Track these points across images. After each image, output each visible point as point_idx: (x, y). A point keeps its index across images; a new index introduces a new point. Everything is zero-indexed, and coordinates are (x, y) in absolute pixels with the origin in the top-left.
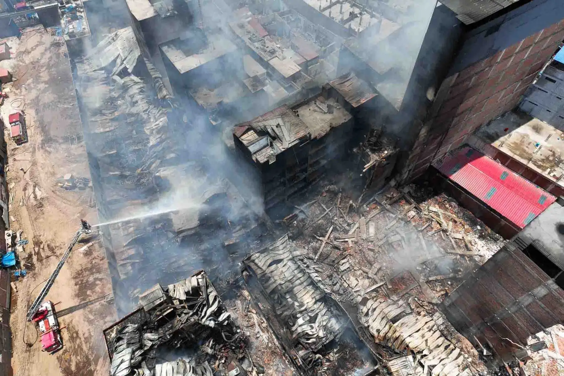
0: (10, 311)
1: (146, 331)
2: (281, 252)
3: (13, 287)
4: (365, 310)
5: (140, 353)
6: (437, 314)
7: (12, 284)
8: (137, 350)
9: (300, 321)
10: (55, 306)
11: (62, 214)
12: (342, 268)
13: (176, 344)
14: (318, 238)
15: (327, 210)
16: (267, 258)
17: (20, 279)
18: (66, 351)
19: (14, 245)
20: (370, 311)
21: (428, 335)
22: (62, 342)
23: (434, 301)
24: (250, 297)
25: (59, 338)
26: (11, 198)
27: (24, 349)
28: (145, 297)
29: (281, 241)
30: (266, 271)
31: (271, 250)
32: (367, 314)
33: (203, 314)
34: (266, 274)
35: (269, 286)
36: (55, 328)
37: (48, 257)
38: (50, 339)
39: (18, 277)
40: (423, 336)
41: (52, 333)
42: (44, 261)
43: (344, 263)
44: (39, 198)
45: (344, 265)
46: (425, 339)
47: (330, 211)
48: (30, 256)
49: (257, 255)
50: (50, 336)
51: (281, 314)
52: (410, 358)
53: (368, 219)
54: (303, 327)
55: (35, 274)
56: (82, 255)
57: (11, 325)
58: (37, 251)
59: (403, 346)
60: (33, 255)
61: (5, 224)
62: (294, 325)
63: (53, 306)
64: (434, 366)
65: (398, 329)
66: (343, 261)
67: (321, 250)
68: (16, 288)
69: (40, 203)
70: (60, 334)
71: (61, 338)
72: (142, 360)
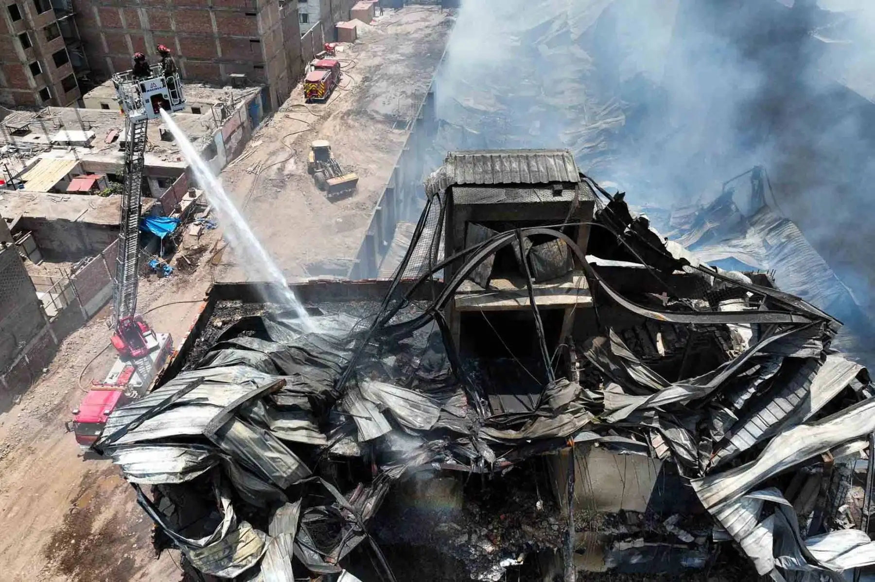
0: (87, 321)
11: (308, 210)
17: (152, 276)
19: (189, 215)
26: (240, 157)
27: (43, 411)
37: (231, 263)
38: (103, 407)
39: (153, 271)
41: (116, 396)
42: (219, 268)
44: (286, 172)
48: (201, 250)
50: (107, 400)
55: (186, 282)
57: (64, 347)
58: (218, 248)
60: (208, 251)
69: (283, 181)
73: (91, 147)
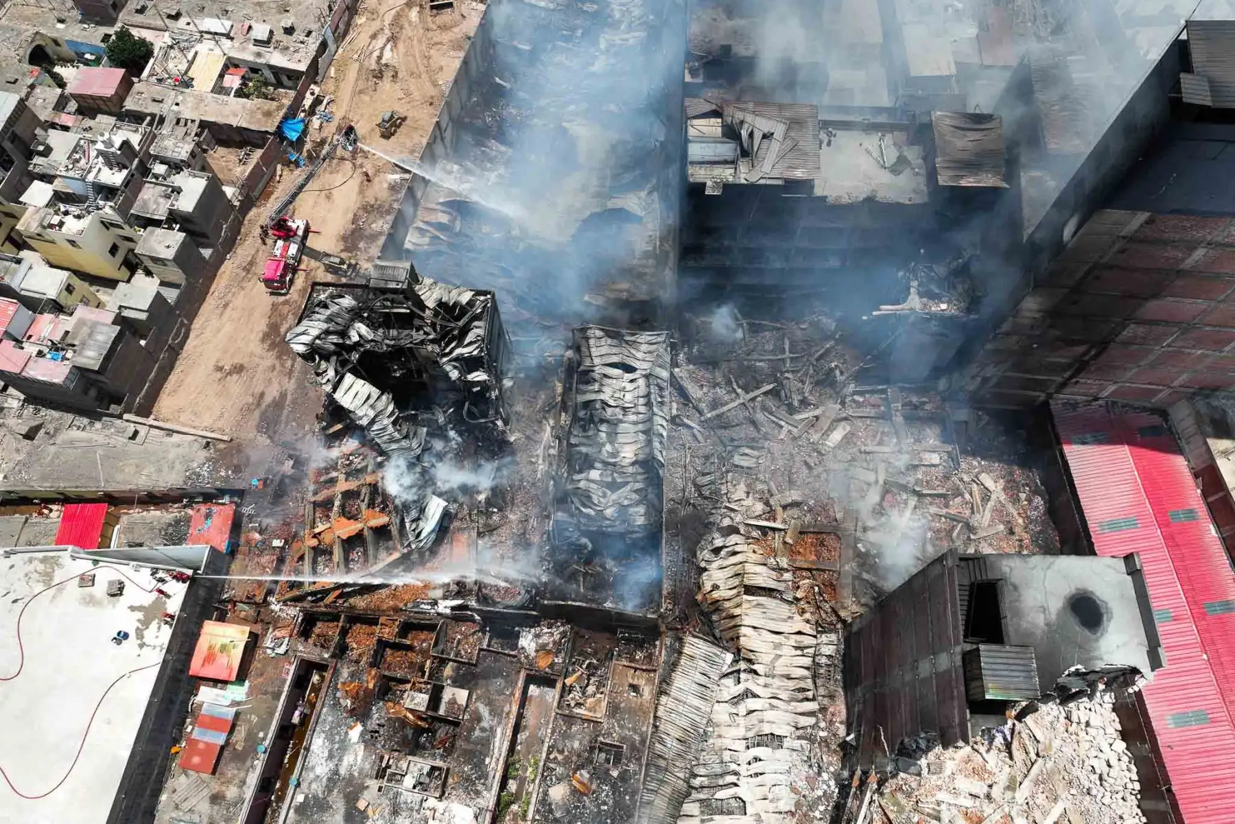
0: (255, 201)
1: (362, 320)
2: (640, 355)
3: (279, 173)
4: (719, 542)
5: (335, 341)
6: (833, 637)
7: (279, 167)
8: (333, 333)
9: (594, 474)
10: (310, 234)
12: (737, 460)
13: (395, 371)
14: (735, 387)
15: (787, 353)
16: (615, 350)
17: (292, 166)
18: (286, 302)
19: (312, 112)
20: (726, 550)
21: (787, 651)
22: (290, 287)
23: (843, 614)
24: (560, 399)
25: (288, 279)
26: (348, 38)
27: (244, 265)
28: (382, 267)
29: (650, 338)
30: (596, 368)
31: (627, 342)
32: (717, 551)
33: (447, 350)
34: (593, 371)
35: (585, 392)
36: (292, 262)
37: (343, 159)
38: (276, 271)
39: (291, 162)
40: (778, 646)
41: (282, 264)
42: (335, 161)
43: (747, 455)
44: (383, 61)
45: (744, 457)
46: (779, 652)
47: (792, 359)
48: (323, 142)
49: (599, 333)
50: (278, 266)
51: (576, 445)
52: (729, 657)
53: (844, 415)
54: (593, 485)
55: (313, 172)
56: (386, 186)
57: (246, 222)
58: (334, 141)
59: (731, 634)
60: (327, 144)
61: (317, 74)
62: (580, 472)
63: (307, 230)
64: (755, 696)
65: (745, 606)
66: (747, 451)
67: (725, 408)
68: (281, 176)
69: (381, 71)
70: (294, 274)
71: (292, 281)
72: (335, 353)
73: (232, 39)
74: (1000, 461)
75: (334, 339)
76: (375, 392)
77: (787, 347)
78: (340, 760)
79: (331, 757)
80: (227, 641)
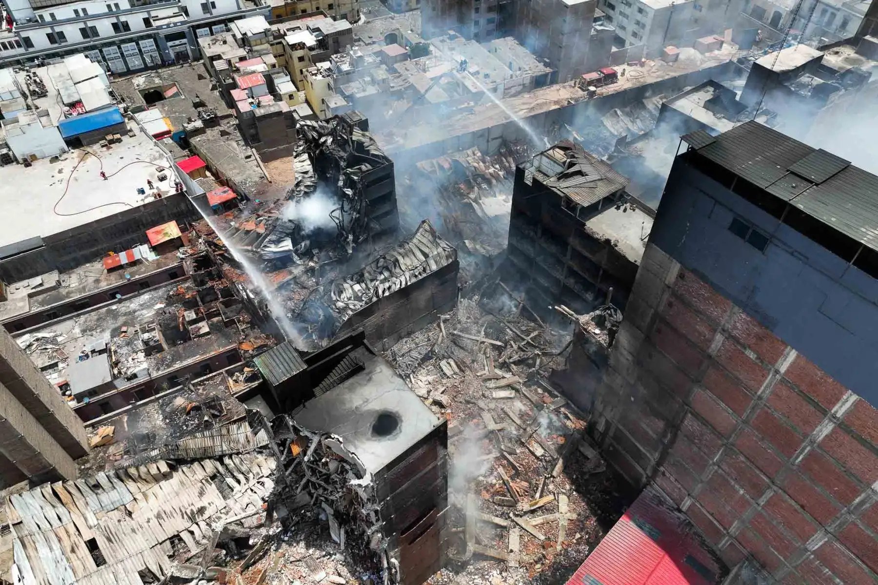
2: (435, 253)
8: (317, 131)
9: (357, 287)
12: (443, 363)
14: (483, 330)
15: (529, 338)
16: (430, 245)
29: (445, 246)
30: (411, 244)
34: (408, 243)
35: (395, 251)
43: (450, 366)
45: (448, 365)
47: (528, 342)
53: (518, 387)
54: (350, 291)
62: (353, 281)
66: (452, 363)
67: (467, 336)
74: (587, 504)
75: (315, 135)
76: (311, 173)
77: (532, 335)
78: (142, 309)
79: (141, 305)
80: (169, 233)
